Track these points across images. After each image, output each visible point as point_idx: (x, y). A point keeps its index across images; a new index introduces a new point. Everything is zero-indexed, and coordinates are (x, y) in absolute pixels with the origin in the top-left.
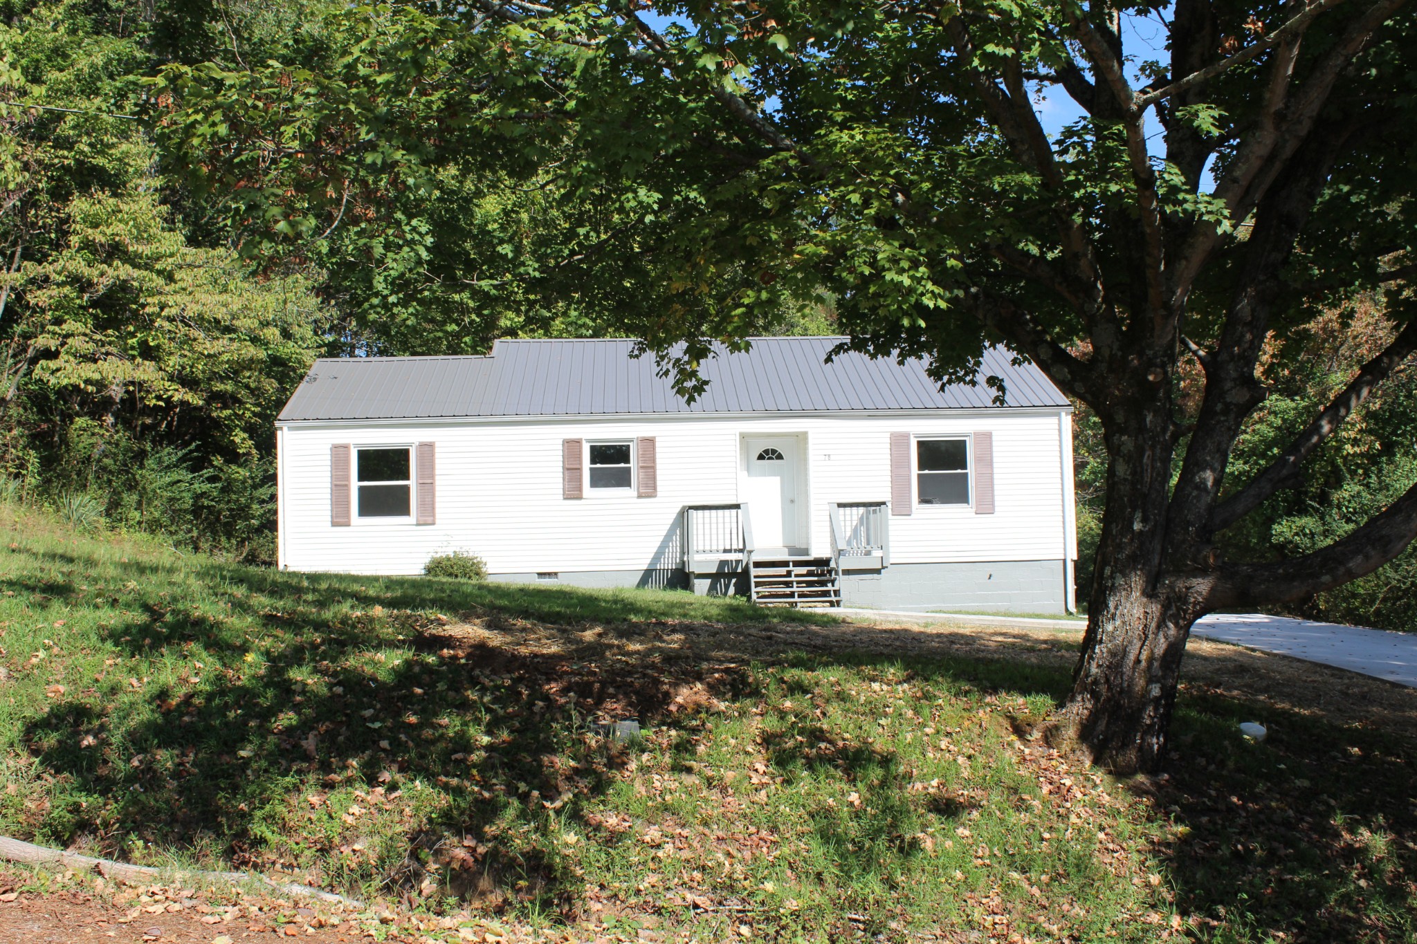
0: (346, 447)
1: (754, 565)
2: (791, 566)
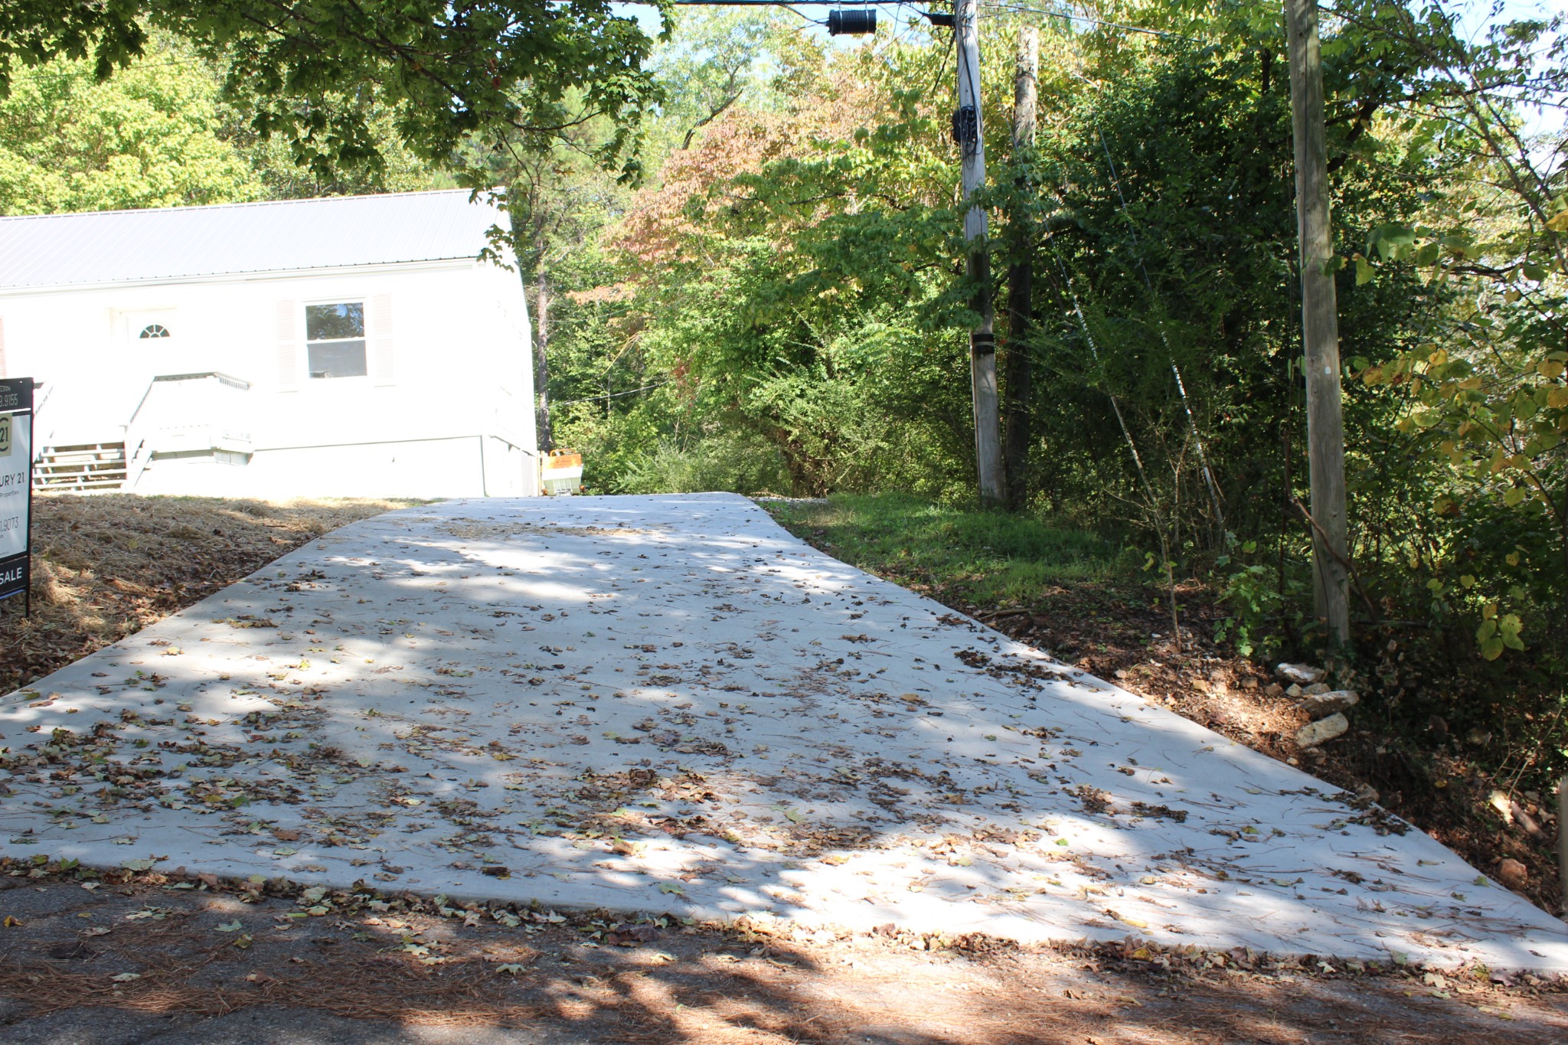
1: (58, 449)
2: (99, 450)
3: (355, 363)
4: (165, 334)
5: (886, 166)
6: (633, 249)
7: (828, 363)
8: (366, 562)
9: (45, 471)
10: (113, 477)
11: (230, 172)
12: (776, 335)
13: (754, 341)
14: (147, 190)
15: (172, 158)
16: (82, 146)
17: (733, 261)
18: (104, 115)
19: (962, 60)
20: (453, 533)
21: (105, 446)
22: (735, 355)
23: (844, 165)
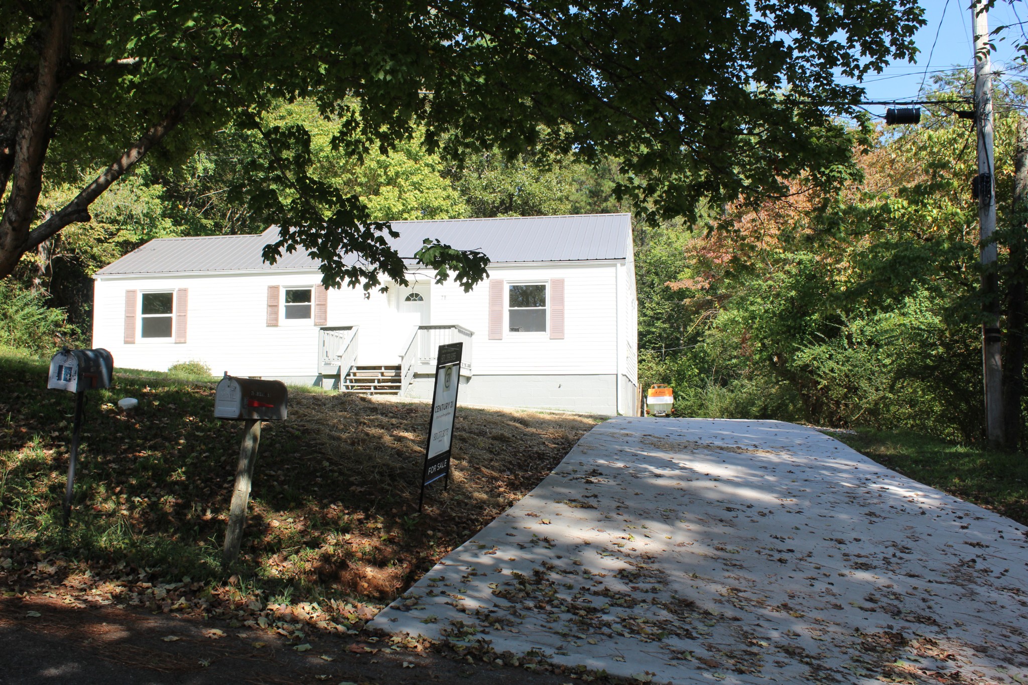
0: (134, 292)
1: (359, 368)
2: (383, 370)
3: (537, 323)
4: (421, 299)
5: (916, 211)
6: (709, 255)
7: (849, 337)
8: (620, 465)
9: (351, 381)
10: (391, 387)
11: (448, 197)
12: (814, 317)
13: (798, 320)
14: (401, 208)
15: (416, 188)
16: (363, 180)
17: (787, 267)
18: (378, 162)
19: (981, 142)
20: (657, 447)
21: (387, 368)
22: (785, 329)
23: (886, 209)
